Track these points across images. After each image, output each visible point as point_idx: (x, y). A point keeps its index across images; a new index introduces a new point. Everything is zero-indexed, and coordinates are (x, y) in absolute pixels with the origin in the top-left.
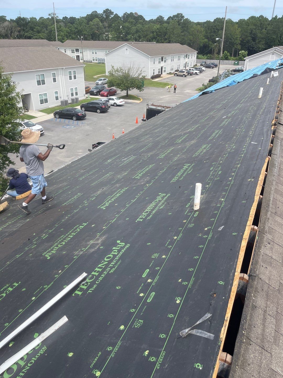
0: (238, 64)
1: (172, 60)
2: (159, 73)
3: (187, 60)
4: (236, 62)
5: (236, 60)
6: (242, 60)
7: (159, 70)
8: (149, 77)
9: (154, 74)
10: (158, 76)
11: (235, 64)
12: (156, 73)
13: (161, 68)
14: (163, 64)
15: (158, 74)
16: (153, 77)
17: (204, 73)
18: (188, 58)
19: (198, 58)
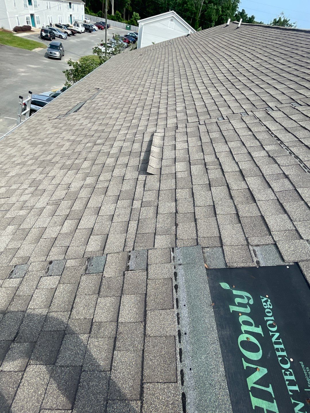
0: (129, 29)
1: (47, 6)
2: (28, 24)
3: (71, 12)
4: (128, 26)
5: (129, 24)
6: (134, 25)
7: (27, 19)
8: (11, 29)
9: (19, 24)
10: (27, 29)
11: (127, 28)
12: (23, 23)
13: (30, 16)
14: (31, 10)
15: (26, 25)
16: (18, 30)
17: (93, 34)
18: (73, 9)
19: (86, 12)
